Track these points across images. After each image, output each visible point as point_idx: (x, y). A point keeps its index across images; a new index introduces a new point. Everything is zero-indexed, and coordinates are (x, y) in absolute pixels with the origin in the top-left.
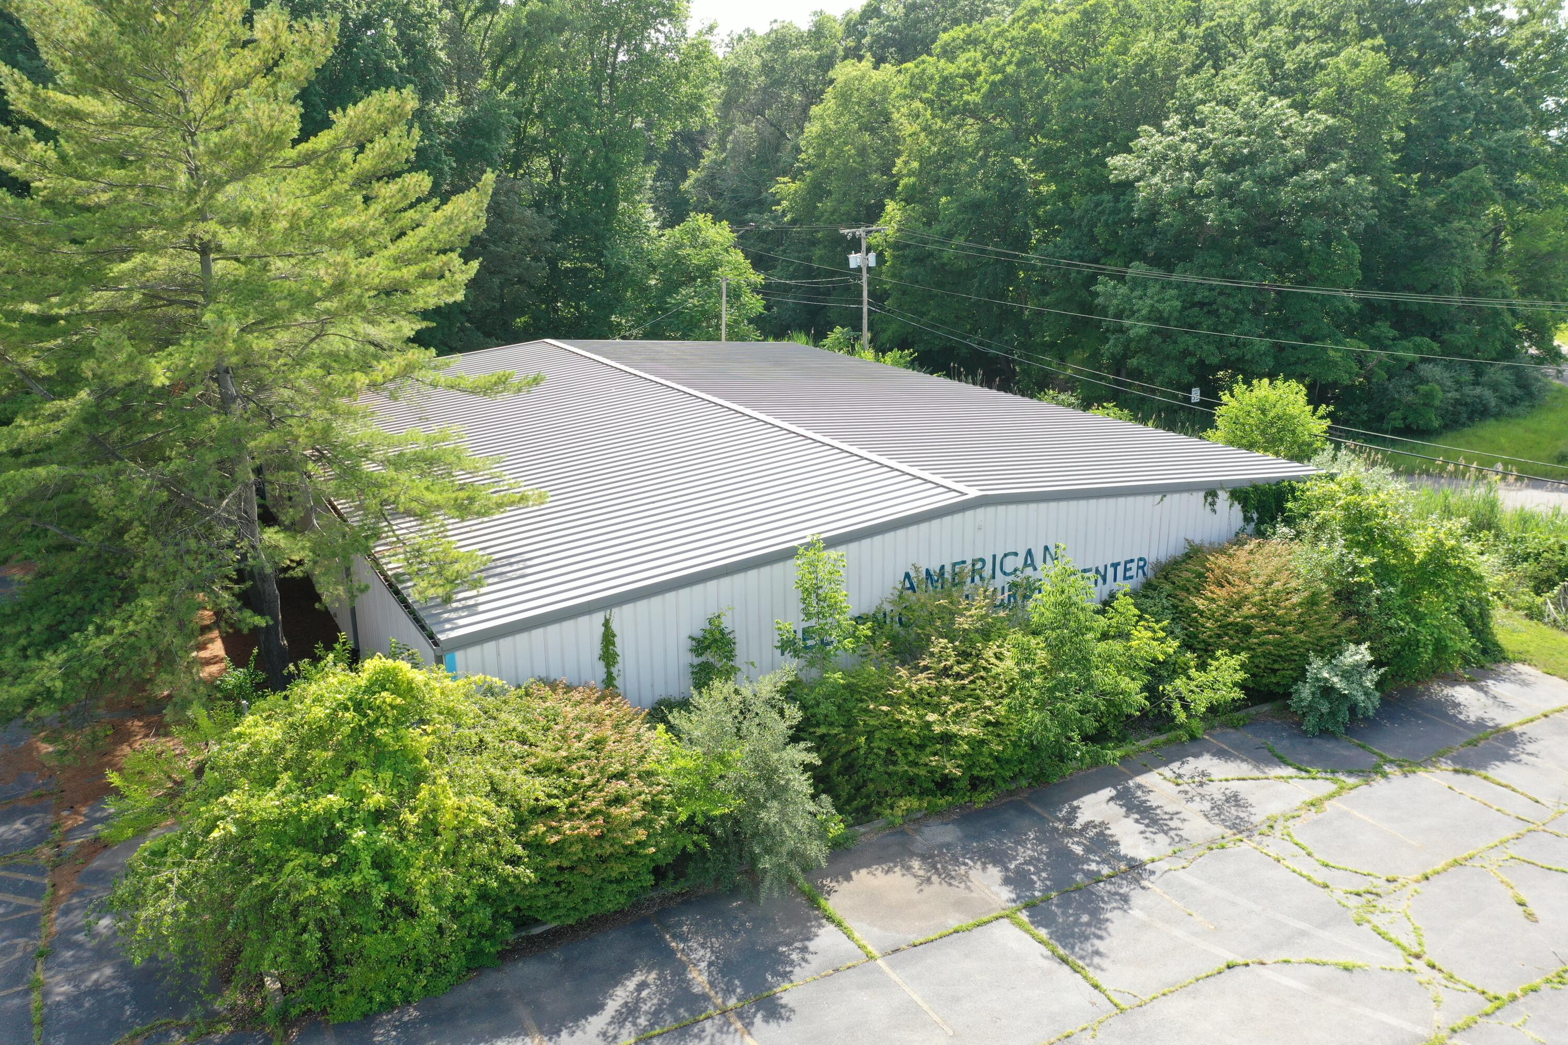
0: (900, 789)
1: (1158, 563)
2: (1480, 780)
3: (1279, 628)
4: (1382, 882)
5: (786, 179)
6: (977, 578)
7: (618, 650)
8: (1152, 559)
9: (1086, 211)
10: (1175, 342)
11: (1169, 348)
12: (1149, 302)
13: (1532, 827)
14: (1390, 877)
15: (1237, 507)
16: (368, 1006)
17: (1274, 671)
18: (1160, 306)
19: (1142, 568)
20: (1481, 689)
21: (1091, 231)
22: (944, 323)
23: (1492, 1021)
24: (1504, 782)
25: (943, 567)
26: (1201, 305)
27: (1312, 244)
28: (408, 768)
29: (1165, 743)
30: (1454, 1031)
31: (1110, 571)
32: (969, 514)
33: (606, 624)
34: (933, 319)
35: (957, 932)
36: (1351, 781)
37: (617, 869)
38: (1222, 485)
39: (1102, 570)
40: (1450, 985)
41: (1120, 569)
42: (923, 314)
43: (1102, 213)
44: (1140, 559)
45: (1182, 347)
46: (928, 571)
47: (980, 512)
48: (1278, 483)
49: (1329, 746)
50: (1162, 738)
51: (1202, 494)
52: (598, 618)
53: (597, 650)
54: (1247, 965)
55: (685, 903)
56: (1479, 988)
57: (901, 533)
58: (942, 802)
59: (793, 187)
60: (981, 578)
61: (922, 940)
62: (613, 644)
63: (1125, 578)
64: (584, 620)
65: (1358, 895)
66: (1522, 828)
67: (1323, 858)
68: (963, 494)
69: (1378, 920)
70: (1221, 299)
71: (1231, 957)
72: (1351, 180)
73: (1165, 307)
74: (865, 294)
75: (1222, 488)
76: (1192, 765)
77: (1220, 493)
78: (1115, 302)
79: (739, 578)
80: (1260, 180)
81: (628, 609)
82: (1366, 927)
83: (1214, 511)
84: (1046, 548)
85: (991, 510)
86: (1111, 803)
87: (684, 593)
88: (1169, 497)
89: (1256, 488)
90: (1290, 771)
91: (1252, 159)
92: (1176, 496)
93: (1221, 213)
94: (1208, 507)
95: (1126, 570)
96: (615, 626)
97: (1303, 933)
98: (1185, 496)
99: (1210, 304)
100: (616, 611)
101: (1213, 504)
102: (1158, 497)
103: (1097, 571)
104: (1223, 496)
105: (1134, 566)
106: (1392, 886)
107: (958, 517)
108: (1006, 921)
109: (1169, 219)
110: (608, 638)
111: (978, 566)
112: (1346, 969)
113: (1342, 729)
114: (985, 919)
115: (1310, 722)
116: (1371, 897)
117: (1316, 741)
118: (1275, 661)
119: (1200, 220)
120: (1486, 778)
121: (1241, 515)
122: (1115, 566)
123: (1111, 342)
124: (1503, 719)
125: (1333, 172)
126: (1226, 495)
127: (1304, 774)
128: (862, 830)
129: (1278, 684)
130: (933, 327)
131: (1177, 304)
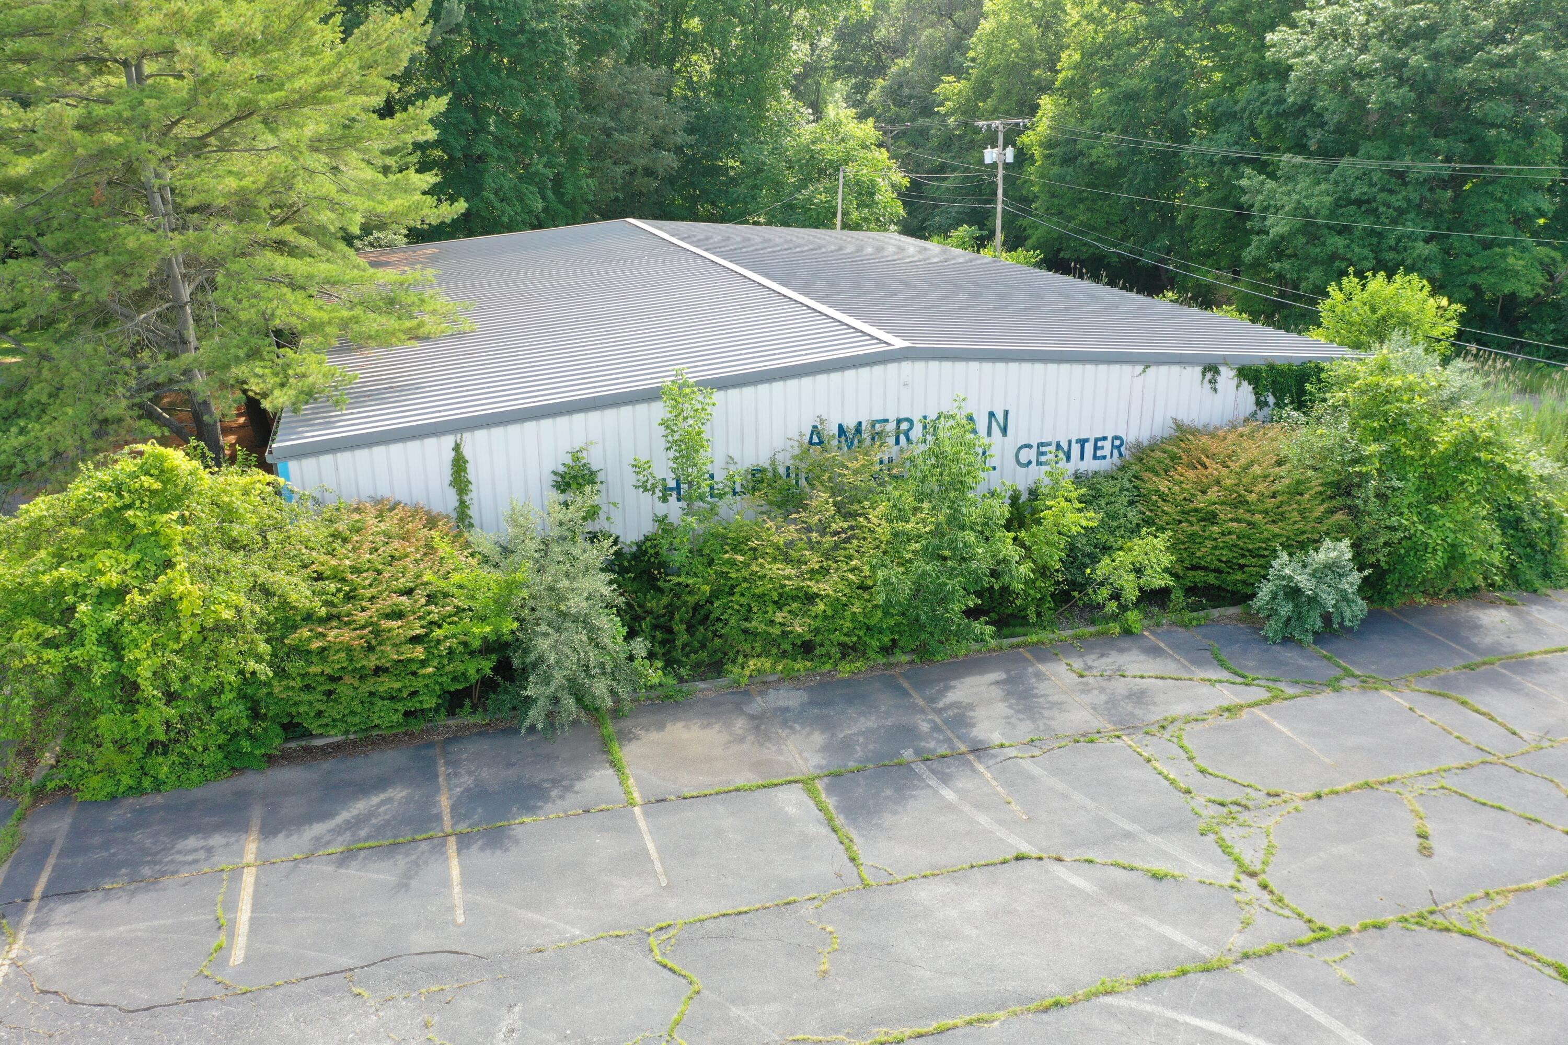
0: (759, 649)
1: (1138, 445)
2: (1455, 705)
3: (1247, 516)
4: (1261, 796)
5: (951, 78)
6: (902, 438)
7: (471, 476)
8: (1130, 438)
9: (1249, 102)
10: (1324, 244)
11: (1315, 251)
12: (1295, 197)
13: (1490, 758)
14: (1273, 790)
15: (1247, 388)
16: (114, 789)
17: (1241, 567)
18: (1307, 202)
19: (1119, 447)
20: (1519, 614)
21: (1252, 124)
22: (1094, 228)
23: (1302, 953)
24: (1483, 709)
25: (860, 424)
26: (1358, 203)
27: (1499, 133)
28: (158, 553)
29: (1091, 635)
30: (1246, 956)
31: (1076, 449)
32: (892, 367)
33: (457, 448)
34: (1082, 224)
35: (737, 790)
36: (1290, 691)
37: (387, 684)
38: (1226, 361)
39: (1065, 445)
40: (1273, 908)
41: (1089, 447)
42: (1070, 219)
43: (1265, 103)
44: (1116, 438)
45: (1330, 249)
46: (840, 427)
47: (906, 366)
48: (1303, 364)
49: (1289, 655)
50: (1092, 629)
51: (1198, 370)
52: (448, 442)
53: (447, 476)
54: (1040, 859)
55: (480, 734)
56: (1307, 916)
57: (807, 381)
58: (801, 665)
59: (957, 86)
60: (908, 439)
61: (695, 793)
62: (465, 470)
63: (1095, 457)
64: (431, 442)
65: (1222, 804)
66: (1478, 757)
67: (1203, 765)
68: (889, 344)
69: (1226, 833)
70: (1383, 196)
71: (1025, 848)
72: (1547, 54)
73: (1312, 203)
74: (1000, 192)
75: (1226, 364)
76: (1114, 660)
77: (1223, 370)
78: (1260, 197)
79: (610, 414)
80: (1435, 56)
81: (481, 434)
82: (1212, 837)
83: (1215, 390)
84: (992, 415)
85: (920, 365)
86: (993, 687)
87: (546, 424)
88: (1153, 370)
89: (1271, 367)
90: (1225, 675)
91: (1432, 32)
92: (1163, 369)
93: (1383, 94)
94: (1207, 386)
95: (1096, 448)
96: (467, 452)
97: (1128, 835)
98: (1176, 369)
99: (1368, 202)
100: (467, 436)
101: (1213, 381)
102: (1139, 368)
103: (1058, 446)
104: (1227, 375)
105: (1107, 444)
106: (1270, 801)
107: (878, 370)
108: (799, 786)
109: (1327, 101)
110: (459, 465)
111: (904, 426)
112: (1155, 877)
113: (1310, 638)
114: (775, 781)
115: (1272, 627)
116: (1235, 808)
117: (1277, 648)
118: (1243, 556)
119: (1361, 103)
120: (1464, 703)
121: (1252, 398)
122: (1082, 442)
123: (1254, 244)
124: (1524, 644)
125: (1527, 45)
126: (1233, 373)
127: (1239, 680)
128: (701, 685)
129: (1244, 582)
130: (1081, 233)
131: (1328, 200)
